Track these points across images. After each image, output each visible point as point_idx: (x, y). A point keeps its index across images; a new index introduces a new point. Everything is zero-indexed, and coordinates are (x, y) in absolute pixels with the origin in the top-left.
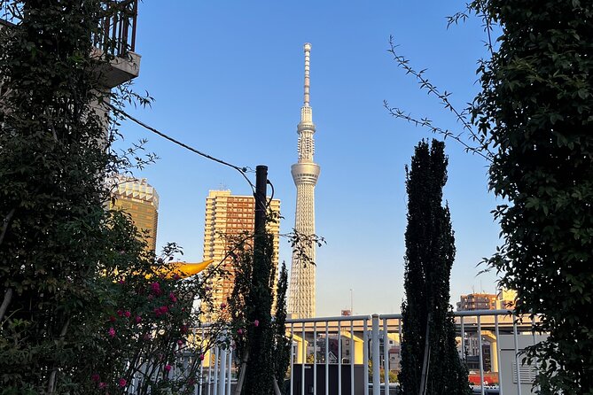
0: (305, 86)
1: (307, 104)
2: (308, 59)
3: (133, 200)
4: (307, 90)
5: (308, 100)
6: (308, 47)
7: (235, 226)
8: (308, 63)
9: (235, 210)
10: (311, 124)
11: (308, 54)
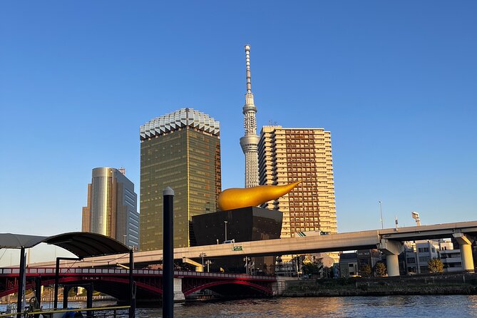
0: (247, 78)
1: (249, 91)
2: (248, 56)
3: (204, 133)
4: (249, 80)
5: (250, 88)
6: (248, 47)
7: (294, 155)
8: (248, 60)
9: (293, 141)
10: (253, 106)
11: (248, 52)
